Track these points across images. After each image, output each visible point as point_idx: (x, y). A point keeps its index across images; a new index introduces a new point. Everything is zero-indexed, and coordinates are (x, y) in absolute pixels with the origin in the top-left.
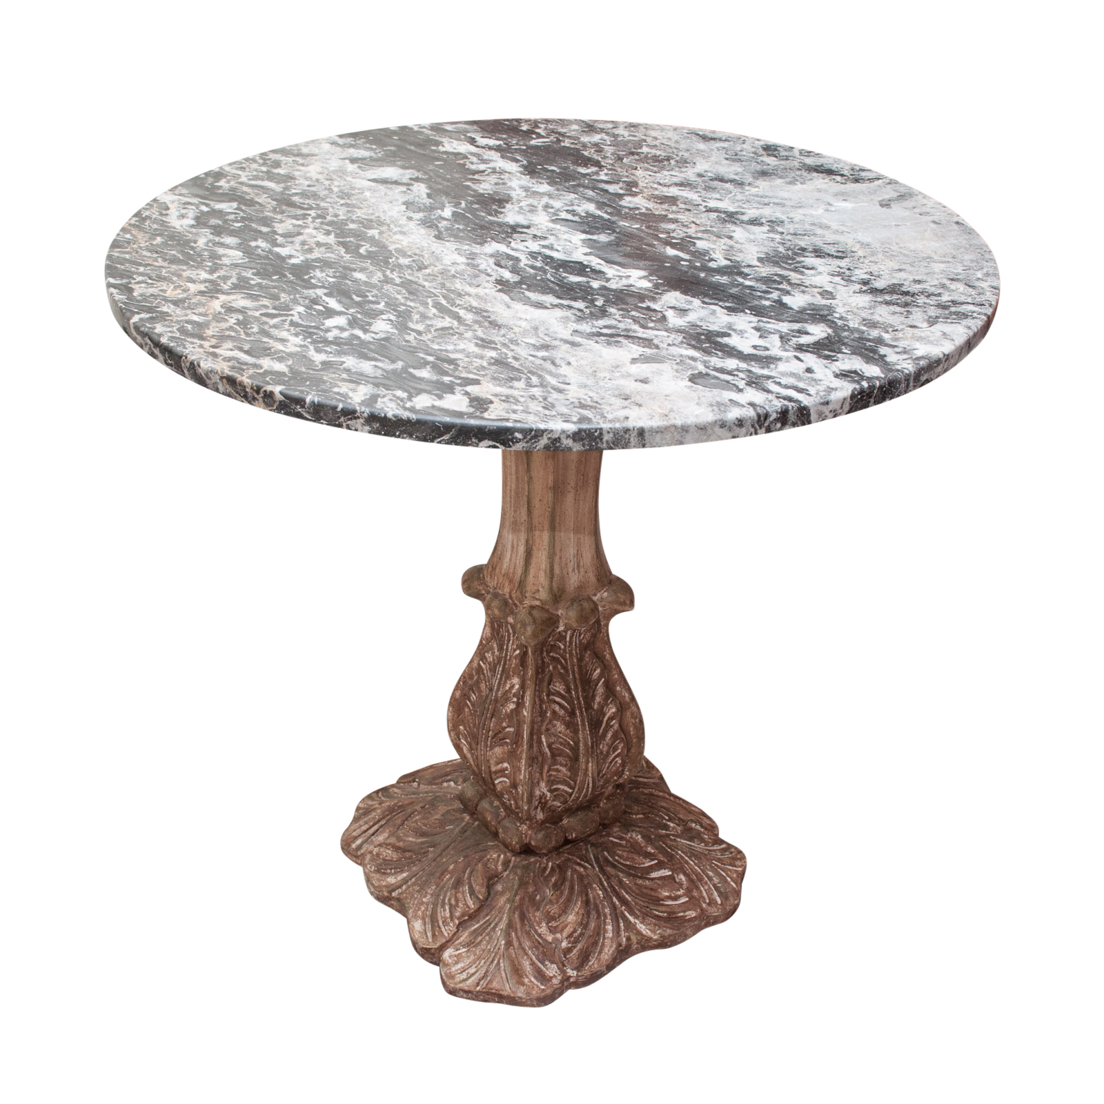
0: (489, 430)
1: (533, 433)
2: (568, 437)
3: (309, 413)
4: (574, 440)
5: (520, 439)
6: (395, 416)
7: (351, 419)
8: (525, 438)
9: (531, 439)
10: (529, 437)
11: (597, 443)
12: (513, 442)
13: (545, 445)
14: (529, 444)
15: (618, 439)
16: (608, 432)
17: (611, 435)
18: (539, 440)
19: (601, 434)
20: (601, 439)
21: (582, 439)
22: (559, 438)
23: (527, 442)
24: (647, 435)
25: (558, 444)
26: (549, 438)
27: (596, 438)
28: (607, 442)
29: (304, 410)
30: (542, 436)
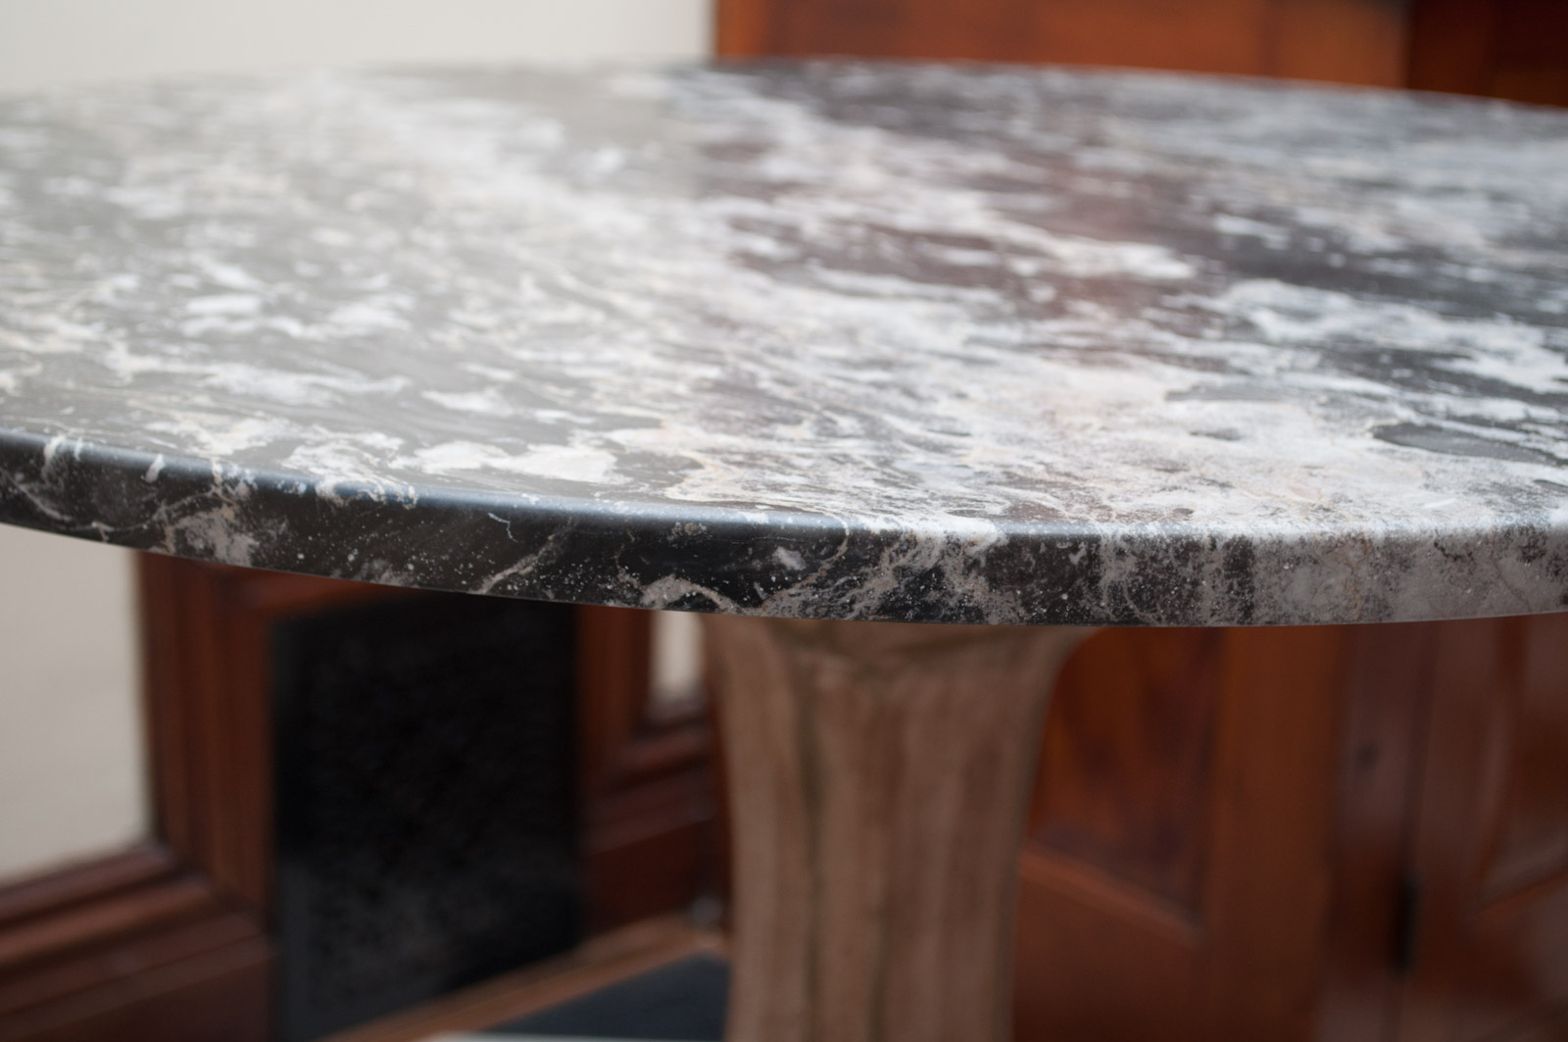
0: (683, 537)
1: (843, 548)
2: (971, 565)
3: (50, 495)
4: (994, 582)
5: (793, 573)
6: (343, 492)
7: (190, 510)
8: (812, 568)
9: (833, 574)
10: (826, 565)
11: (1076, 596)
12: (769, 587)
13: (886, 596)
14: (827, 593)
15: (1154, 582)
16: (1120, 553)
17: (1130, 564)
18: (863, 579)
19: (1093, 558)
20: (1094, 580)
21: (1023, 578)
22: (938, 571)
23: (819, 585)
24: (1259, 569)
25: (933, 596)
26: (901, 572)
27: (1073, 577)
28: (1115, 589)
29: (36, 486)
30: (875, 561)
